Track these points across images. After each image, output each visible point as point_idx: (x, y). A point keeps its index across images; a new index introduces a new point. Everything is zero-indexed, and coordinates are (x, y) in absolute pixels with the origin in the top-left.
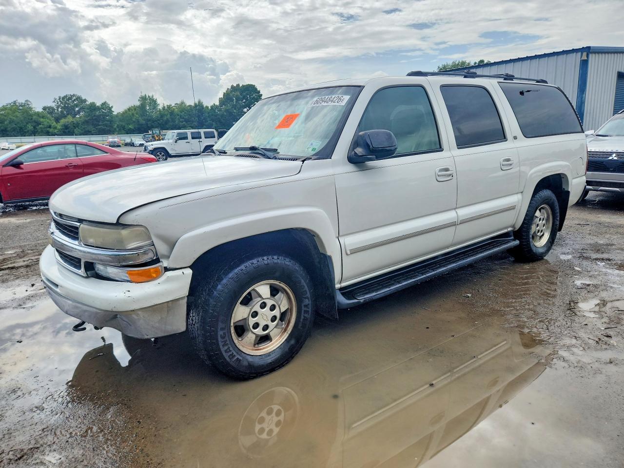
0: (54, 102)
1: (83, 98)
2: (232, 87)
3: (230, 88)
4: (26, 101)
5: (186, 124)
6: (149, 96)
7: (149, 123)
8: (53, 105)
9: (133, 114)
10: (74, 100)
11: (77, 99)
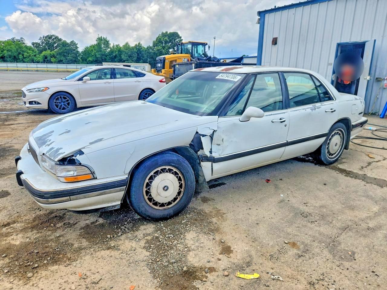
0: (40, 39)
1: (60, 38)
2: (163, 33)
3: (161, 34)
4: (21, 38)
5: (129, 59)
6: (104, 38)
7: (103, 57)
8: (39, 41)
9: (92, 50)
10: (53, 39)
11: (55, 38)
